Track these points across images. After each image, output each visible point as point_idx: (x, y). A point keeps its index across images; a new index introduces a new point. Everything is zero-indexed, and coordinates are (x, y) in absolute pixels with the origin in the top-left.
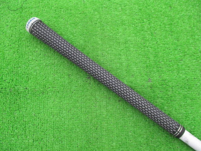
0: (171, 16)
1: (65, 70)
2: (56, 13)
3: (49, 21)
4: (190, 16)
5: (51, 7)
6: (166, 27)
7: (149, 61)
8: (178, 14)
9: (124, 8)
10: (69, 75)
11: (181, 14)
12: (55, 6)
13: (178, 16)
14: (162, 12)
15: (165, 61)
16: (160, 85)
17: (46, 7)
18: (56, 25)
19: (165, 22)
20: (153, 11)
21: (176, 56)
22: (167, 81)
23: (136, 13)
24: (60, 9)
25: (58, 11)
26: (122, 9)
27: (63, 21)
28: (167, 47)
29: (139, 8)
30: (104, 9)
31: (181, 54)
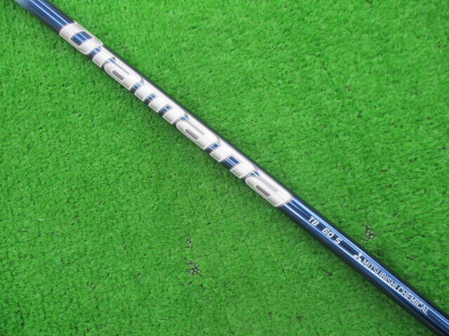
0: (378, 28)
1: (120, 263)
2: (54, 101)
3: (41, 128)
4: (429, 14)
5: (35, 88)
6: (371, 64)
7: (354, 176)
8: (396, 16)
9: (240, 37)
10: (135, 277)
11: (404, 14)
12: (45, 84)
13: (398, 23)
14: (351, 21)
15: (398, 163)
16: (403, 241)
17: (23, 92)
18: (63, 137)
19: (365, 48)
20: (324, 27)
21: (425, 141)
22: (420, 224)
23: (278, 44)
24: (62, 88)
25: (59, 95)
26: (235, 42)
27: (80, 118)
28: (392, 121)
29: (283, 27)
30: (184, 54)
31: (436, 132)
